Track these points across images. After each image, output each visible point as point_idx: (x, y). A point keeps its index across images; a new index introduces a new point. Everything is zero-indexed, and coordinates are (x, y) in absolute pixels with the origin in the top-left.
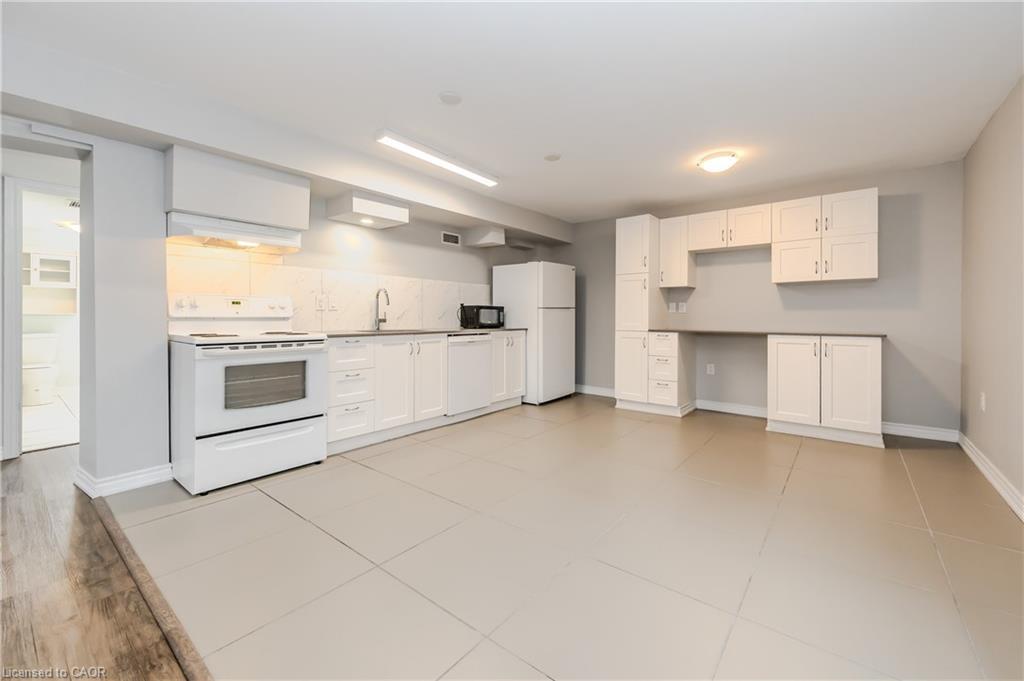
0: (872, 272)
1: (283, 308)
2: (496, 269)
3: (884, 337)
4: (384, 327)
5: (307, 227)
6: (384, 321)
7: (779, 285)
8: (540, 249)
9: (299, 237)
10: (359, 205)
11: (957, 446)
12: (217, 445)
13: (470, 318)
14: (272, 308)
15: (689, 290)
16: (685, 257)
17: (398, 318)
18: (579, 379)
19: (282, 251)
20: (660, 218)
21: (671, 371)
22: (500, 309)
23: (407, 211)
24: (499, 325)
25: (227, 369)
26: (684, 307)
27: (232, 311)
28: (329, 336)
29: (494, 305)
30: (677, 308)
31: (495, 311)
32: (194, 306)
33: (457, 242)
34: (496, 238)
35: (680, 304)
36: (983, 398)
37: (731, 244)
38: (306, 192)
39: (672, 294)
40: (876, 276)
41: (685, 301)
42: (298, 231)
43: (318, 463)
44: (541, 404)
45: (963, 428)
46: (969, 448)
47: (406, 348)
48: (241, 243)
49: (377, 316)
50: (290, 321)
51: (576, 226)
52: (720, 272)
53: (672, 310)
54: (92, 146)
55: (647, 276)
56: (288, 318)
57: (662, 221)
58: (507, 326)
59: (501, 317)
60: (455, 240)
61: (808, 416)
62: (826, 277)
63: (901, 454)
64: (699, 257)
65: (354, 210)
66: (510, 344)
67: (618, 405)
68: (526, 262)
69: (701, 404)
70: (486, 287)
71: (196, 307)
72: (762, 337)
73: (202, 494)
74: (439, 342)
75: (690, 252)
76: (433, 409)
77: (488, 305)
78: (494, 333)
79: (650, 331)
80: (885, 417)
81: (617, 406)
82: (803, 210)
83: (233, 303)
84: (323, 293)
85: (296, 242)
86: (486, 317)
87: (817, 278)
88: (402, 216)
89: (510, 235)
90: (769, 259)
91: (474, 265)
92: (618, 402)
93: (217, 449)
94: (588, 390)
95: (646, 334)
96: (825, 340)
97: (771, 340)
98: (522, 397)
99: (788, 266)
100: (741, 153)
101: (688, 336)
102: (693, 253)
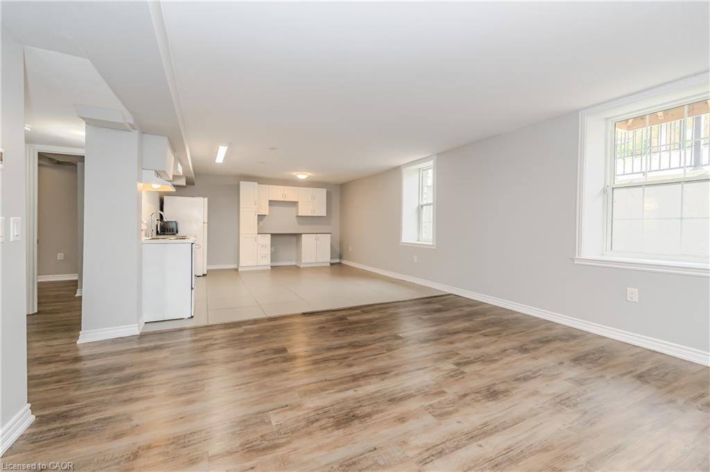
0: (325, 214)
2: (166, 198)
3: (331, 233)
11: (340, 263)
15: (266, 216)
16: (267, 202)
21: (268, 251)
36: (350, 248)
37: (285, 200)
45: (341, 257)
46: (344, 262)
55: (256, 210)
57: (260, 185)
61: (313, 260)
62: (314, 215)
63: (333, 266)
64: (272, 203)
67: (241, 270)
72: (300, 235)
73: (192, 317)
79: (258, 234)
80: (331, 258)
87: (311, 215)
90: (298, 207)
95: (256, 235)
96: (318, 235)
97: (303, 235)
99: (304, 210)
100: (309, 174)
101: (272, 235)
102: (270, 201)
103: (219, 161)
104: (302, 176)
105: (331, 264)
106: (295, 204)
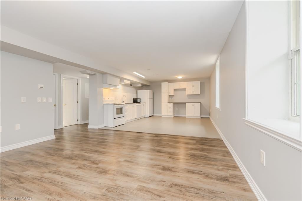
1: (113, 99)
2: (138, 91)
3: (200, 103)
7: (187, 95)
10: (125, 81)
11: (209, 118)
13: (135, 101)
15: (174, 95)
16: (173, 90)
18: (153, 113)
21: (172, 110)
22: (140, 99)
24: (140, 102)
25: (117, 108)
26: (172, 99)
28: (125, 104)
30: (171, 99)
34: (140, 85)
37: (180, 88)
38: (120, 80)
39: (171, 96)
40: (199, 94)
41: (173, 97)
42: (117, 86)
43: (124, 124)
44: (148, 117)
45: (210, 115)
49: (123, 100)
51: (152, 82)
52: (178, 92)
53: (170, 99)
55: (167, 93)
57: (169, 83)
60: (132, 86)
61: (191, 115)
62: (194, 94)
63: (203, 119)
64: (175, 90)
67: (162, 116)
68: (145, 90)
69: (175, 115)
70: (136, 95)
72: (185, 103)
73: (114, 127)
74: (135, 105)
76: (135, 117)
78: (140, 104)
80: (201, 115)
82: (190, 83)
83: (108, 98)
84: (117, 96)
86: (138, 101)
87: (192, 94)
88: (129, 82)
89: (143, 85)
90: (186, 90)
91: (133, 90)
93: (116, 120)
94: (154, 115)
95: (167, 103)
96: (193, 103)
97: (186, 103)
98: (145, 116)
99: (189, 92)
100: (183, 76)
101: (174, 103)
102: (174, 89)
103: (144, 77)
104: (180, 77)
105: (201, 118)
106: (185, 89)
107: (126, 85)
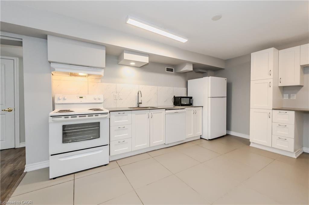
1: (99, 99)
2: (189, 81)
4: (141, 106)
5: (105, 67)
6: (141, 103)
8: (209, 72)
9: (103, 71)
10: (127, 56)
12: (60, 158)
13: (177, 102)
14: (95, 99)
15: (300, 87)
17: (147, 102)
18: (228, 128)
19: (100, 77)
20: (279, 50)
22: (191, 98)
23: (148, 57)
24: (190, 104)
25: (64, 126)
26: (294, 96)
27: (79, 101)
28: (110, 111)
29: (188, 96)
30: (289, 97)
31: (188, 99)
32: (64, 99)
33: (173, 71)
34: (188, 68)
35: (291, 95)
38: (104, 52)
39: (287, 90)
41: (296, 93)
42: (103, 68)
43: (105, 165)
44: (209, 140)
47: (146, 116)
48: (80, 74)
49: (138, 101)
50: (103, 104)
51: (227, 61)
53: (286, 98)
54: (22, 39)
55: (271, 81)
56: (101, 103)
58: (194, 105)
59: (191, 101)
60: (172, 70)
65: (124, 58)
66: (195, 113)
68: (203, 77)
69: (306, 150)
70: (186, 89)
71: (65, 99)
73: (54, 179)
74: (162, 112)
75: (301, 66)
76: (158, 142)
77: (186, 96)
78: (187, 109)
79: (273, 109)
81: (250, 145)
83: (80, 97)
84: (117, 93)
85: (102, 73)
86: (184, 102)
88: (146, 60)
89: (195, 66)
91: (180, 80)
92: (251, 143)
93: (59, 159)
94: (232, 133)
95: (271, 111)
98: (201, 136)
101: (302, 113)
103: (184, 40)
107: (143, 67)
